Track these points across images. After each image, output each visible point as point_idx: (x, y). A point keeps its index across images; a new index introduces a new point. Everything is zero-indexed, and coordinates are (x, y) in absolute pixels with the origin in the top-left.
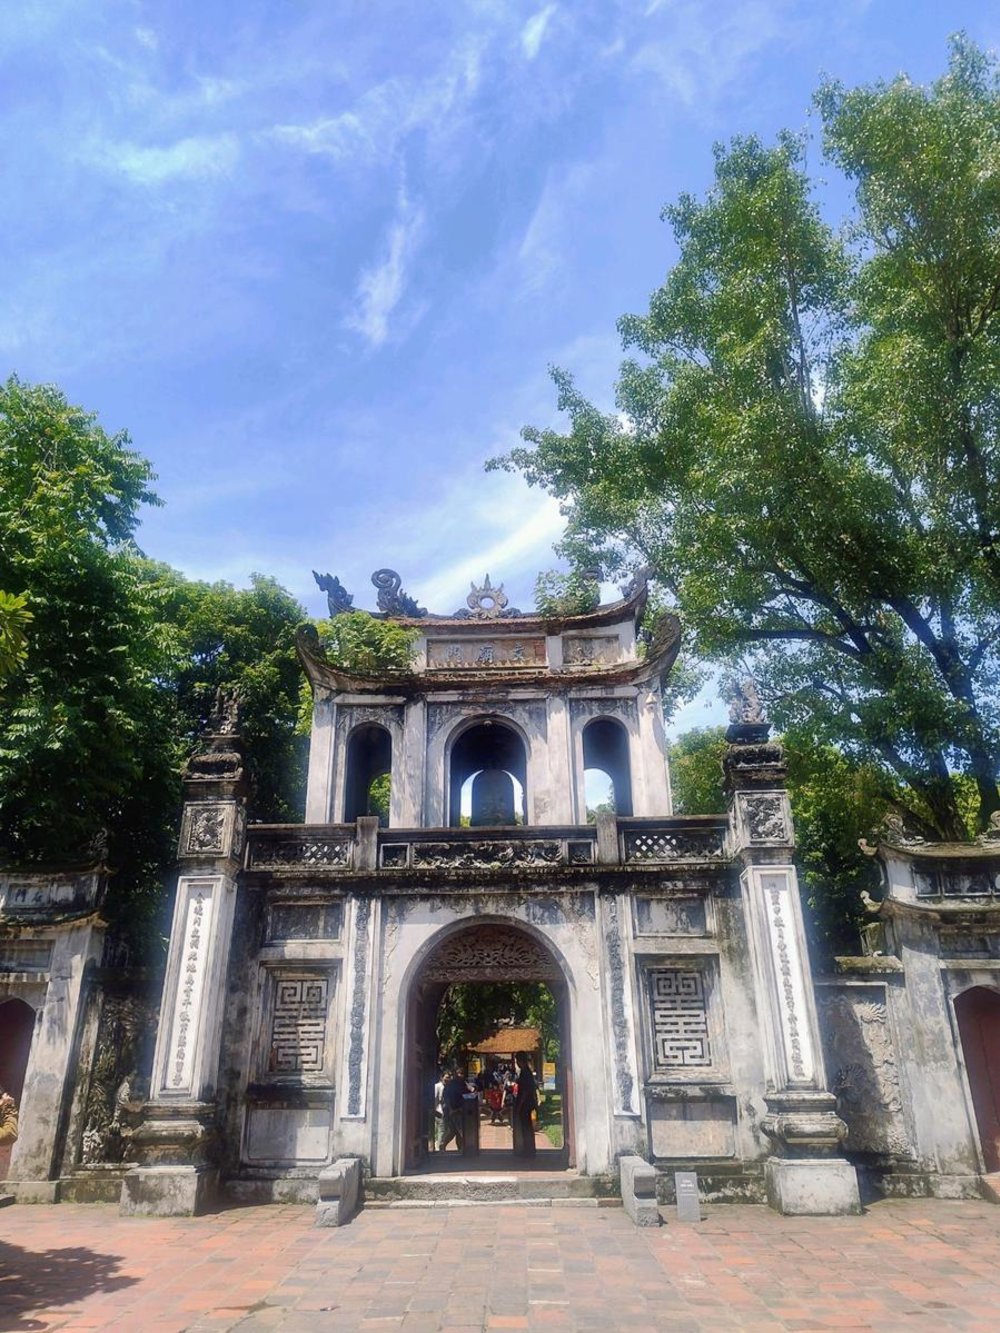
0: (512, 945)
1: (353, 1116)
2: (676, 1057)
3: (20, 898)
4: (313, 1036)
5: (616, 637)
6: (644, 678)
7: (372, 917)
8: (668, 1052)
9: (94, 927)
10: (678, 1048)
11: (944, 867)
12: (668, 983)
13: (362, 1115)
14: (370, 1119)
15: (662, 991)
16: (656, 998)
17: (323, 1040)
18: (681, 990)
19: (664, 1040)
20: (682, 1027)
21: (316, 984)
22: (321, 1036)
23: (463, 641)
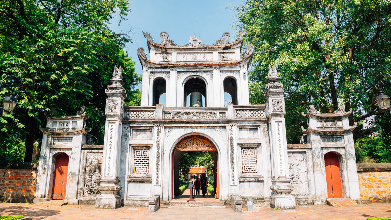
0: (202, 141)
1: (157, 185)
2: (247, 171)
3: (63, 125)
4: (145, 164)
5: (234, 53)
6: (242, 64)
7: (161, 132)
8: (246, 169)
9: (83, 134)
10: (248, 168)
11: (325, 119)
12: (246, 151)
13: (160, 185)
14: (162, 186)
15: (245, 153)
16: (243, 155)
17: (148, 165)
18: (250, 153)
19: (245, 166)
20: (249, 163)
21: (146, 151)
22: (148, 164)
23: (188, 53)
